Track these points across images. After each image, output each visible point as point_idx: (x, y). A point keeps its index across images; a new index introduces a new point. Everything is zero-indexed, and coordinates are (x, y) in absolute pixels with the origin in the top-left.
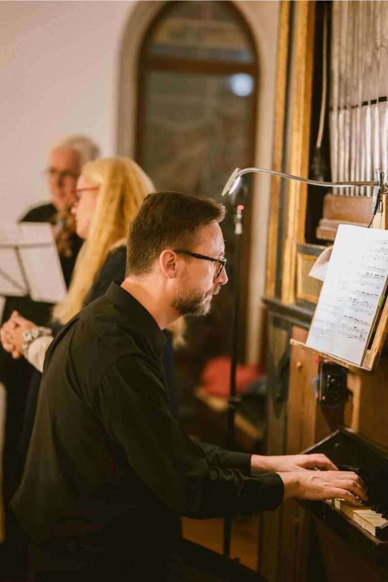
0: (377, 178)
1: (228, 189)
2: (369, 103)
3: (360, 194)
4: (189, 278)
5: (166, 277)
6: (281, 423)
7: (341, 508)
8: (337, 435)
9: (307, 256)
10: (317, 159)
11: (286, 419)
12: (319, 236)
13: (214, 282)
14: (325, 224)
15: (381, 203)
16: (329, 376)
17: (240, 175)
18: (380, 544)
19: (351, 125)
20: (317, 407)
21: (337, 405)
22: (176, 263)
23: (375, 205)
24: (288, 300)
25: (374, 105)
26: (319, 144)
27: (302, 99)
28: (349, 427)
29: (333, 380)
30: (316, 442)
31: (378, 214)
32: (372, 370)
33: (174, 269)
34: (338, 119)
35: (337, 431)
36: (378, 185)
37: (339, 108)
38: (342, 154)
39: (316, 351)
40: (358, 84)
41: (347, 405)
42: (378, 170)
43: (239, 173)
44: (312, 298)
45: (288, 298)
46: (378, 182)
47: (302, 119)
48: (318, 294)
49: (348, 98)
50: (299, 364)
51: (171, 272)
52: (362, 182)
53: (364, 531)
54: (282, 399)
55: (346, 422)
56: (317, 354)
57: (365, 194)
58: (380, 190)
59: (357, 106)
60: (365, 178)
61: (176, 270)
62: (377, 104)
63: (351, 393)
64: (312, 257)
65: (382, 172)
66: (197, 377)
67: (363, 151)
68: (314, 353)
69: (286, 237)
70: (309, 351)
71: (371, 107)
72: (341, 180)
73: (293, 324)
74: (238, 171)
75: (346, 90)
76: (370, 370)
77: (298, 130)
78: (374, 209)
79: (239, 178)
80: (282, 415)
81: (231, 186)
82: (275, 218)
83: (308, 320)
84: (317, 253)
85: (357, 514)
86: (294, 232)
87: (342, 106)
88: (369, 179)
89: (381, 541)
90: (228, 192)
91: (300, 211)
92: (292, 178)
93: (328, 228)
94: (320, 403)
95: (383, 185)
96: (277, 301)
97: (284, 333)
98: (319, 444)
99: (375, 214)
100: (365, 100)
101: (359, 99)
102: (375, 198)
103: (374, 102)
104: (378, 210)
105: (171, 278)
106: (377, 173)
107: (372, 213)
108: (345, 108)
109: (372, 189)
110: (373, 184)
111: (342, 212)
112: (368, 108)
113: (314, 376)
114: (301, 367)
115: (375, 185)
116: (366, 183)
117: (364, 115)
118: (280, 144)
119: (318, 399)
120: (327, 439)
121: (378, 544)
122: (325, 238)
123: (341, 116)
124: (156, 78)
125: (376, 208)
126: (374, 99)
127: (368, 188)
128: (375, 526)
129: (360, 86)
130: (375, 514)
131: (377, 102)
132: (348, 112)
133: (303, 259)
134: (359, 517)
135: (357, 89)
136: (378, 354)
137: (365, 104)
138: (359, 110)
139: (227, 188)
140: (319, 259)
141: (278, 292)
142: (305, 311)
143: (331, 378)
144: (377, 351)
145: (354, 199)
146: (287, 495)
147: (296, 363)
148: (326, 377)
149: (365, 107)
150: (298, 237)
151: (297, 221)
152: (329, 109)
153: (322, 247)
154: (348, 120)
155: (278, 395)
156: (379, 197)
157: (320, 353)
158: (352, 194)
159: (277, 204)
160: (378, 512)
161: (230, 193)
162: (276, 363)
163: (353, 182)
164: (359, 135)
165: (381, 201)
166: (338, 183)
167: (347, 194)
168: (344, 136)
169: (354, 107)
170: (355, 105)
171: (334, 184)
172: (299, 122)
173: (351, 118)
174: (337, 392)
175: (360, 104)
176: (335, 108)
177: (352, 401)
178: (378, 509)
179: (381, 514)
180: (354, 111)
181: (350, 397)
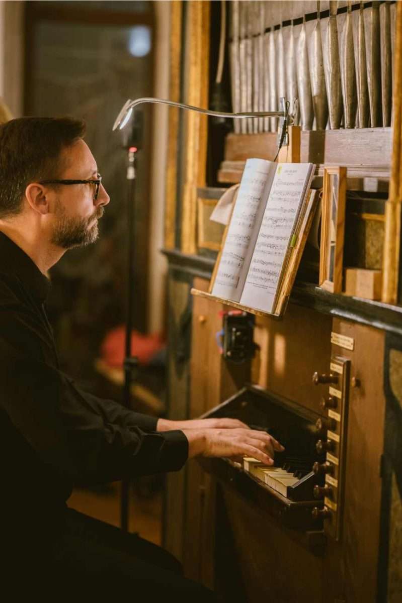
0: (282, 108)
1: (119, 123)
2: (272, 28)
3: (264, 131)
4: (64, 208)
5: (39, 214)
6: (183, 384)
7: (249, 469)
8: (244, 394)
9: (208, 201)
10: (217, 96)
11: (189, 379)
12: (221, 179)
13: (94, 204)
14: (228, 167)
15: (287, 135)
16: (234, 329)
17: (133, 106)
18: (292, 504)
19: (253, 56)
20: (222, 364)
21: (243, 361)
22: (46, 196)
23: (280, 138)
24: (188, 249)
25: (277, 31)
26: (219, 79)
27: (199, 30)
28: (257, 384)
29: (238, 333)
30: (222, 401)
31: (284, 148)
32: (280, 316)
33: (45, 204)
34: (239, 50)
35: (244, 390)
36: (283, 115)
37: (240, 39)
38: (244, 88)
39: (220, 299)
40: (259, 10)
41: (255, 361)
42: (283, 99)
43: (131, 104)
44: (214, 247)
45: (189, 249)
46: (283, 112)
47: (199, 50)
48: (220, 241)
49: (250, 27)
50: (201, 318)
51: (43, 207)
52: (266, 113)
53: (275, 492)
54: (184, 358)
55: (253, 379)
56: (220, 302)
57: (270, 130)
58: (285, 121)
59: (259, 34)
60: (270, 108)
61: (48, 203)
62: (281, 30)
63: (257, 347)
64: (213, 201)
65: (287, 102)
66: (96, 349)
67: (267, 83)
68: (217, 301)
69: (186, 181)
70: (213, 300)
71: (274, 34)
72: (244, 111)
73: (194, 276)
74: (130, 102)
75: (246, 18)
76: (278, 315)
77: (196, 63)
78: (279, 142)
79: (131, 110)
80: (185, 376)
81: (122, 120)
82: (173, 162)
83: (210, 269)
84: (218, 197)
85: (267, 475)
86: (194, 176)
87: (243, 35)
88: (273, 109)
89: (293, 501)
90: (119, 126)
91: (200, 152)
92: (191, 109)
93: (230, 171)
94: (225, 359)
95: (289, 116)
96: (177, 252)
97: (185, 286)
98: (225, 403)
99: (280, 147)
100: (268, 27)
101: (261, 27)
102: (280, 130)
103: (277, 28)
104: (284, 142)
105: (44, 213)
106: (282, 102)
107: (277, 146)
108: (246, 37)
109: (277, 120)
110: (277, 114)
111: (245, 152)
112: (271, 36)
113: (217, 329)
114: (204, 322)
115: (280, 115)
116: (270, 114)
117: (266, 43)
118: (177, 81)
119: (223, 355)
120: (233, 397)
121: (289, 505)
122: (227, 180)
123: (242, 46)
124: (44, 29)
125: (282, 141)
126: (277, 24)
127: (273, 119)
128: (286, 485)
129: (262, 12)
130: (286, 473)
131: (281, 27)
132: (249, 42)
133: (205, 204)
134: (268, 477)
135: (258, 16)
136: (286, 297)
137: (268, 30)
138: (261, 39)
139: (118, 121)
140: (220, 202)
141: (178, 243)
142: (206, 260)
143: (237, 331)
144: (285, 294)
145: (258, 137)
146: (192, 453)
147: (198, 318)
148: (230, 331)
149: (267, 34)
150: (199, 181)
151: (197, 164)
152: (229, 41)
153: (223, 190)
154: (250, 51)
155: (180, 353)
156: (285, 129)
157: (223, 300)
158: (256, 132)
159: (175, 147)
160: (289, 472)
161: (121, 127)
162: (178, 320)
163: (256, 113)
164: (261, 66)
165: (287, 133)
166: (241, 114)
167: (250, 131)
168: (246, 68)
169: (256, 36)
170: (256, 33)
171: (235, 115)
172: (196, 54)
173: (253, 48)
174: (242, 346)
175: (262, 30)
176: (236, 39)
177: (259, 356)
178: (289, 469)
179: (293, 474)
180: (256, 39)
181: (257, 351)
